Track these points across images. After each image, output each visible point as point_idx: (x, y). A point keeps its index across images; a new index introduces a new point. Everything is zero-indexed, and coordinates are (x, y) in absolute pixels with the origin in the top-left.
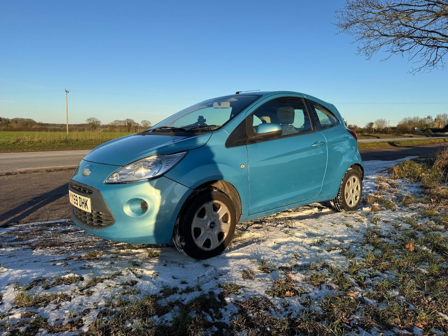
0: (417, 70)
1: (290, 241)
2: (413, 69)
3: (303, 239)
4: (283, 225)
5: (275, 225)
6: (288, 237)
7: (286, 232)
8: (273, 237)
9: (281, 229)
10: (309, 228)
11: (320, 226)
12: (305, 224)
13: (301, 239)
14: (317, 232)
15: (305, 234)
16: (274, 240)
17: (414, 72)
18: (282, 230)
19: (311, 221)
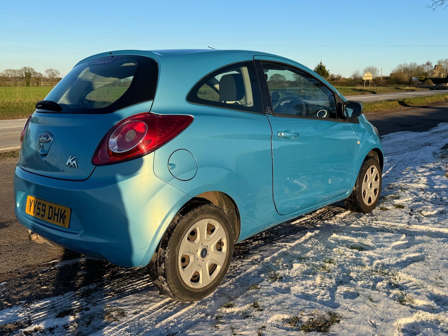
0: (439, 3)
1: (418, 321)
2: (433, 2)
3: (436, 315)
4: (385, 283)
5: (371, 284)
6: (412, 312)
7: (401, 301)
8: (389, 317)
9: (389, 294)
10: (429, 286)
11: (440, 278)
12: (415, 276)
13: (433, 315)
14: (444, 294)
15: (433, 302)
16: (395, 324)
17: (434, 7)
18: (391, 296)
19: (421, 268)
